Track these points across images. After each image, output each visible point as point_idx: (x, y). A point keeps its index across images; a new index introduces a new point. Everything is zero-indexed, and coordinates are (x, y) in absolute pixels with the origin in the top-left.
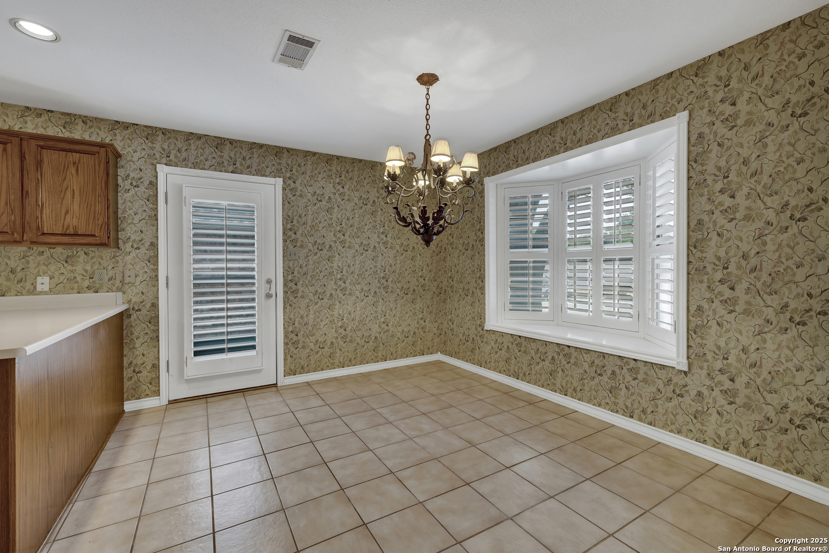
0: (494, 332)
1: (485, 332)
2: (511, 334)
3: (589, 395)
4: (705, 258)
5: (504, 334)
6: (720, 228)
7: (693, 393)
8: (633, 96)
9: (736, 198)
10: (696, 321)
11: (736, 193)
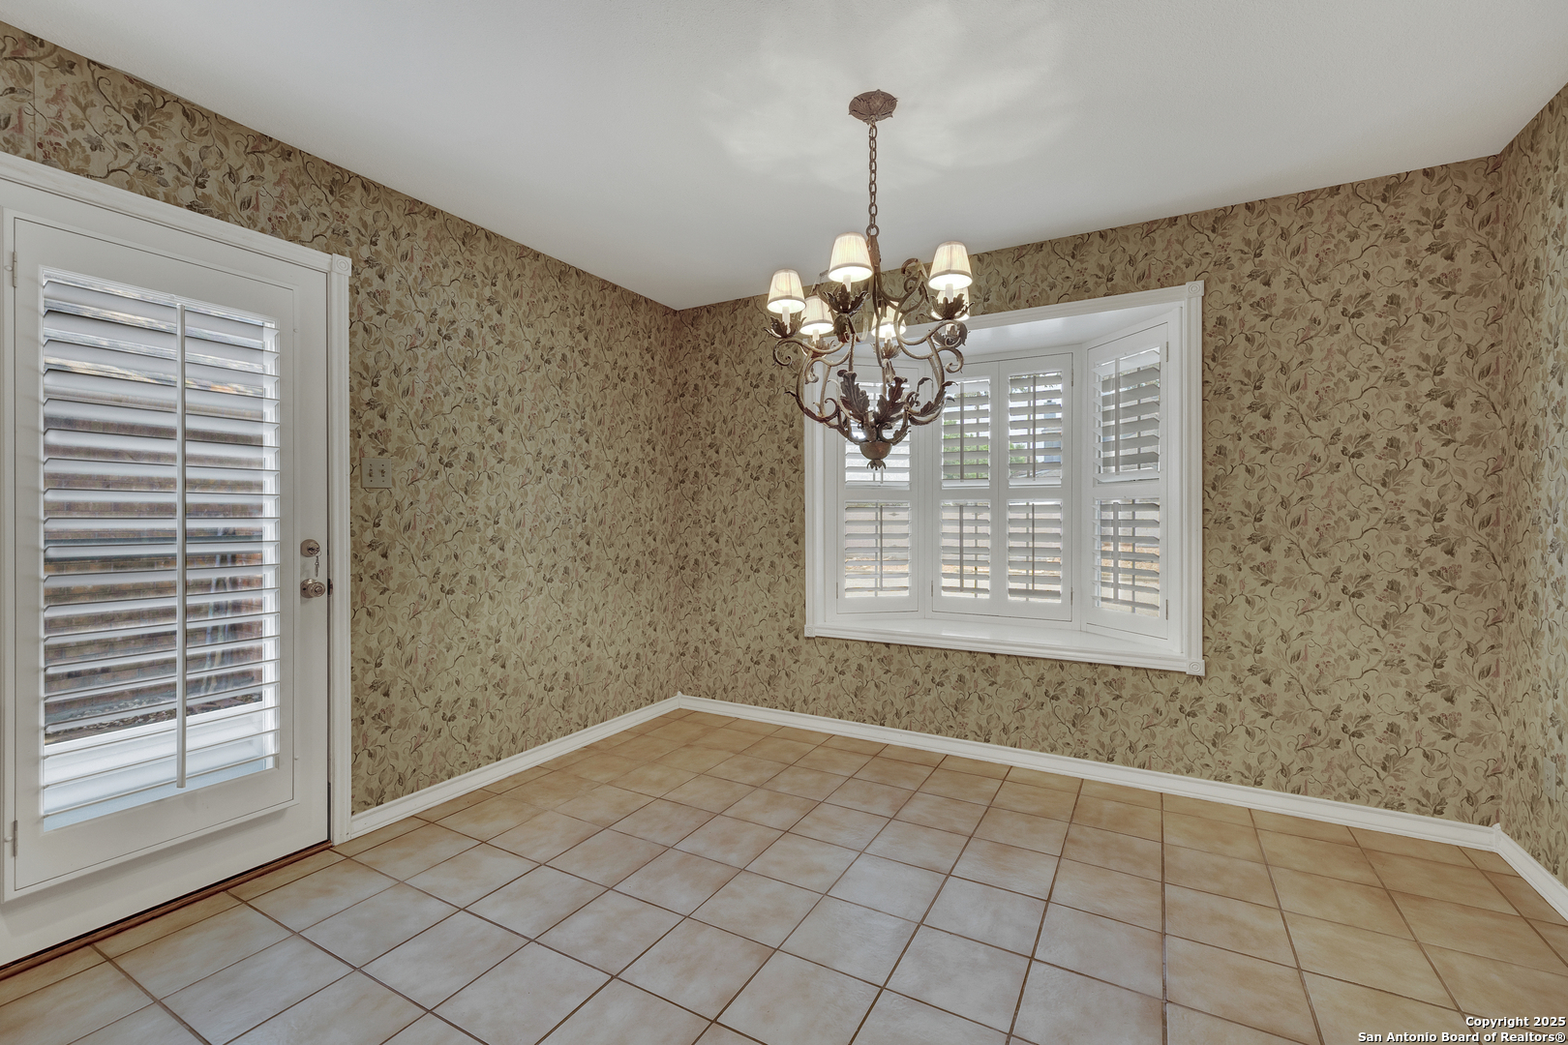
0: (825, 640)
1: (802, 641)
2: (868, 642)
3: (1032, 735)
4: (1229, 504)
5: (849, 643)
6: (1249, 461)
7: (1211, 708)
8: (1113, 242)
9: (1272, 419)
10: (1216, 599)
11: (1272, 412)
